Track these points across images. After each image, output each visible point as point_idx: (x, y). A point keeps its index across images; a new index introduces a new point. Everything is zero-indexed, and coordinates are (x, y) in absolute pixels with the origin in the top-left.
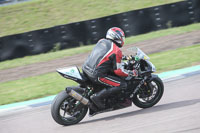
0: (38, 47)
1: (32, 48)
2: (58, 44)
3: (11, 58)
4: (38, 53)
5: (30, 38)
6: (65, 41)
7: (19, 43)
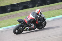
0: (31, 6)
1: (29, 6)
2: (37, 5)
3: (22, 9)
4: (30, 8)
5: (28, 3)
6: (39, 4)
7: (25, 4)
